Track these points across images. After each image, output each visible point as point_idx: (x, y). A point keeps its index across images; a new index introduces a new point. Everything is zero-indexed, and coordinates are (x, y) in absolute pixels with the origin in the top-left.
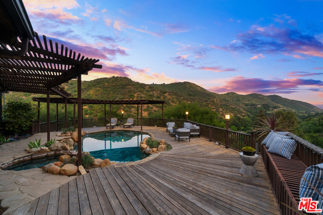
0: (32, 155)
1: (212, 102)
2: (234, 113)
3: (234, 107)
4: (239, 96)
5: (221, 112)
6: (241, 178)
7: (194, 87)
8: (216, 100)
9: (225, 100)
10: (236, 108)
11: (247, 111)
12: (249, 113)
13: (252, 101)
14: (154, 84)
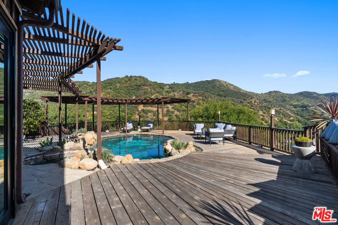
0: (44, 154)
1: (248, 103)
2: (279, 117)
3: (278, 109)
4: (285, 96)
5: (261, 116)
6: (295, 174)
7: (225, 85)
8: (253, 102)
9: (266, 101)
10: (282, 111)
11: (297, 114)
12: (299, 117)
13: (303, 101)
14: (175, 83)
